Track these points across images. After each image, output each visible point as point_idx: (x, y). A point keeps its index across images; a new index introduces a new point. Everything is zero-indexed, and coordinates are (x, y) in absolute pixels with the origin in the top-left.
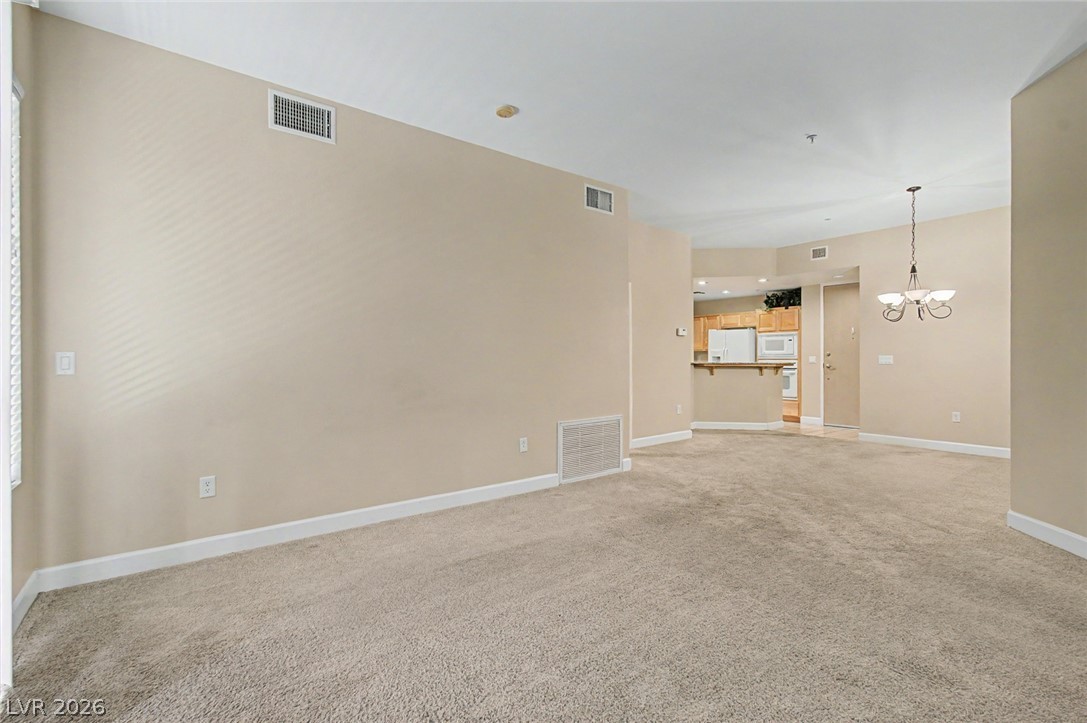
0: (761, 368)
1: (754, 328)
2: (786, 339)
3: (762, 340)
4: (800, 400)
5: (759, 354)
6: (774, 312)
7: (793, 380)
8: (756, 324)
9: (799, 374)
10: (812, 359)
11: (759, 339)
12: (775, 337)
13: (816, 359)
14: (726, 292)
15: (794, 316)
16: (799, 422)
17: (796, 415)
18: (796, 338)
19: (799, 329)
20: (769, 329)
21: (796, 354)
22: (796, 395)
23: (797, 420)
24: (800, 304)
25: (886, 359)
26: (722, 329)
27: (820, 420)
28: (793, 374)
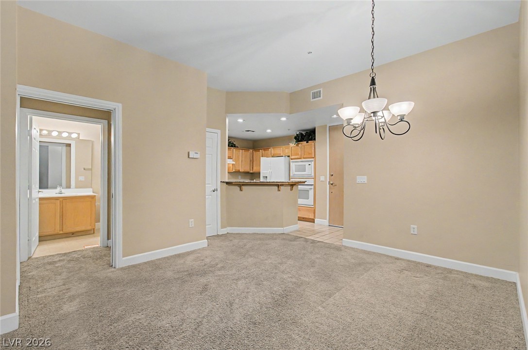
0: (278, 186)
1: (289, 156)
2: (307, 164)
3: (293, 165)
4: (315, 207)
5: (291, 175)
6: (300, 145)
7: (311, 193)
8: (290, 155)
9: (315, 188)
10: (322, 178)
11: (291, 163)
12: (300, 163)
13: (324, 178)
14: (269, 131)
15: (312, 148)
16: (314, 222)
17: (313, 218)
18: (313, 163)
19: (314, 157)
20: (296, 157)
21: (313, 175)
22: (313, 204)
23: (313, 221)
24: (315, 139)
25: (362, 179)
26: (273, 157)
27: (326, 222)
28: (311, 189)
